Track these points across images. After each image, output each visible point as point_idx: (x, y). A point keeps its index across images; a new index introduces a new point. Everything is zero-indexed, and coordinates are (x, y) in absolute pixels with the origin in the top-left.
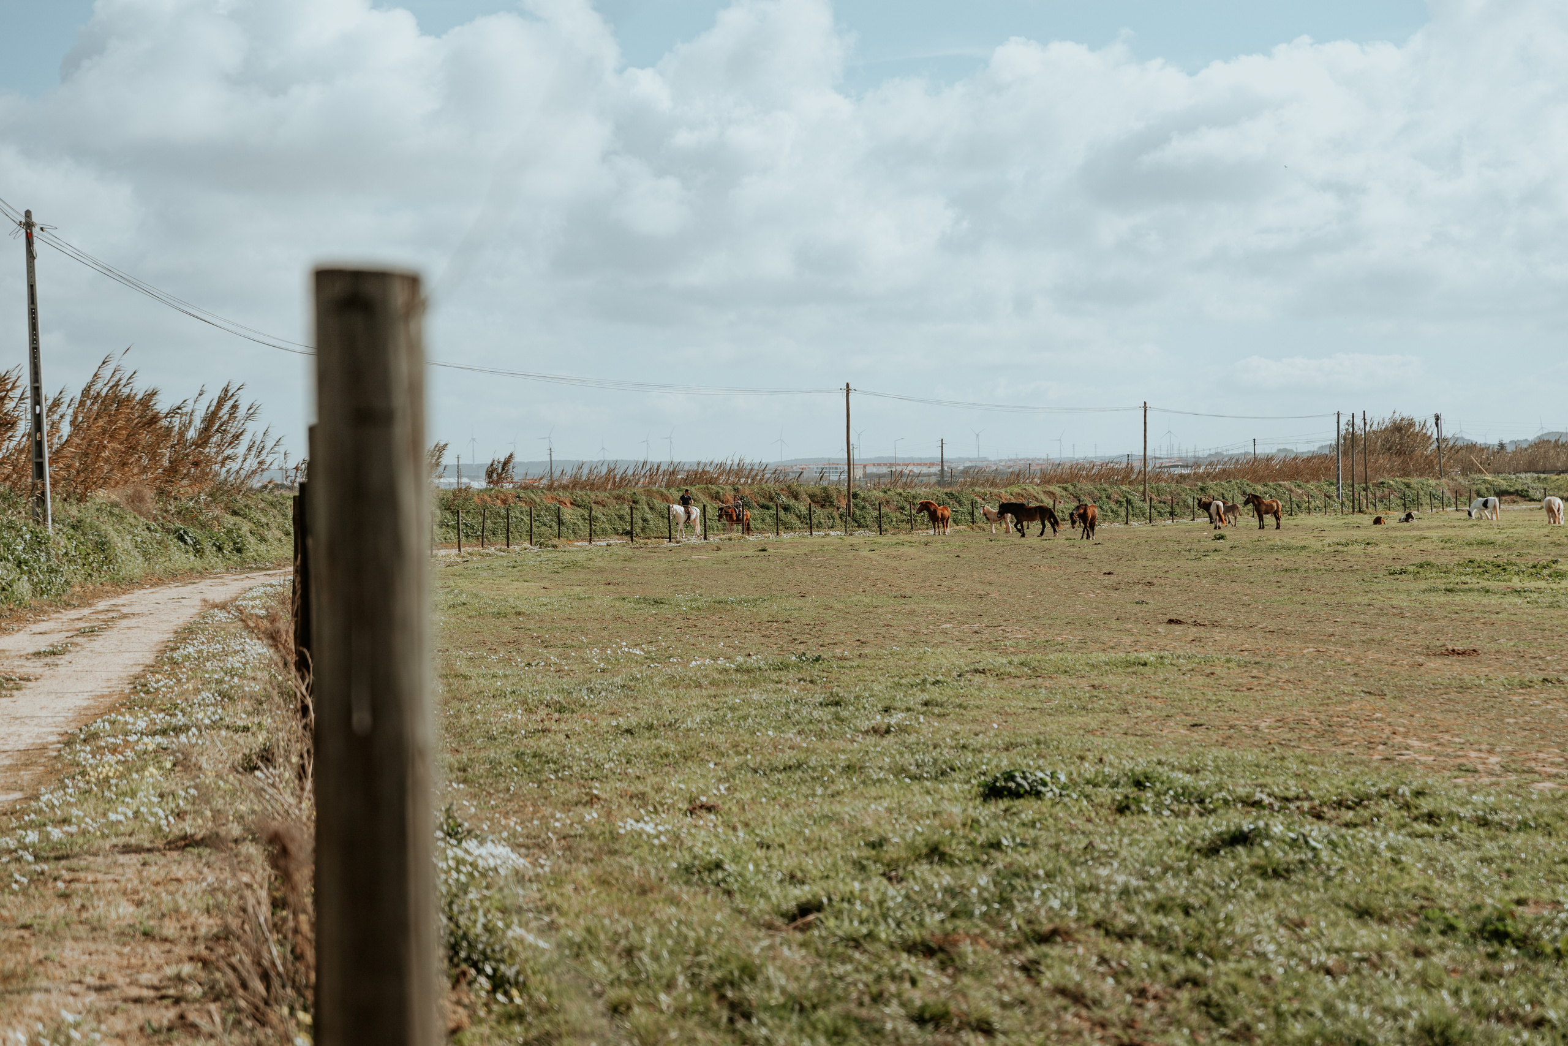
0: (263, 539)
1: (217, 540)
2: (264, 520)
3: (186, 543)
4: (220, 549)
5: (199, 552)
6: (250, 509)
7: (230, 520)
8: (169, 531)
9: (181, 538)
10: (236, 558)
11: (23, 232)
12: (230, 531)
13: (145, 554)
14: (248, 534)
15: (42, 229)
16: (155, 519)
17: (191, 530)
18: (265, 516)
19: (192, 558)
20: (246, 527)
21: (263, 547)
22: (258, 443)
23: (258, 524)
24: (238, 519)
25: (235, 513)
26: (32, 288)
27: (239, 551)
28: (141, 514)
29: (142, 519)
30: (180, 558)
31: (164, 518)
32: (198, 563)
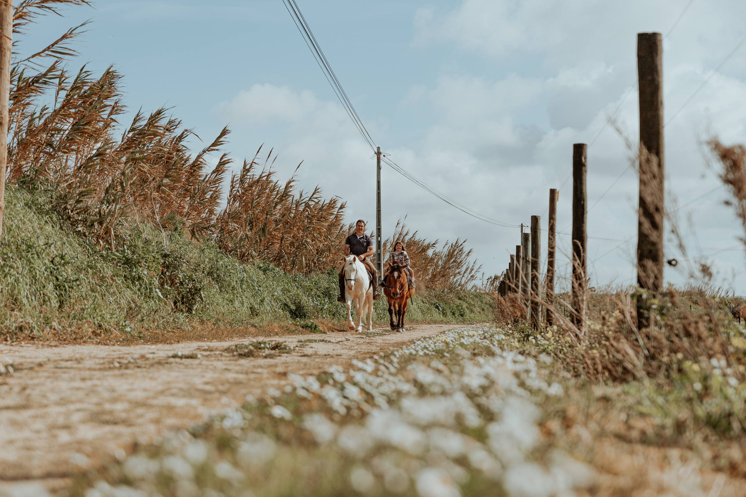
0: (472, 311)
1: (453, 309)
2: (472, 303)
3: (439, 310)
4: (454, 314)
5: (445, 314)
6: (466, 297)
7: (458, 302)
8: (431, 304)
9: (437, 307)
10: (461, 318)
11: (376, 157)
12: (457, 306)
13: (422, 311)
14: (466, 309)
15: (384, 156)
16: (425, 298)
17: (441, 304)
18: (473, 301)
19: (442, 317)
20: (465, 305)
21: (472, 315)
22: (471, 267)
23: (470, 304)
24: (461, 302)
25: (460, 299)
26: (379, 182)
27: (462, 315)
28: (419, 295)
29: (420, 298)
30: (437, 315)
31: (429, 298)
32: (444, 319)
